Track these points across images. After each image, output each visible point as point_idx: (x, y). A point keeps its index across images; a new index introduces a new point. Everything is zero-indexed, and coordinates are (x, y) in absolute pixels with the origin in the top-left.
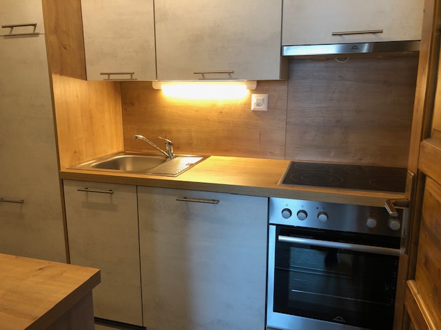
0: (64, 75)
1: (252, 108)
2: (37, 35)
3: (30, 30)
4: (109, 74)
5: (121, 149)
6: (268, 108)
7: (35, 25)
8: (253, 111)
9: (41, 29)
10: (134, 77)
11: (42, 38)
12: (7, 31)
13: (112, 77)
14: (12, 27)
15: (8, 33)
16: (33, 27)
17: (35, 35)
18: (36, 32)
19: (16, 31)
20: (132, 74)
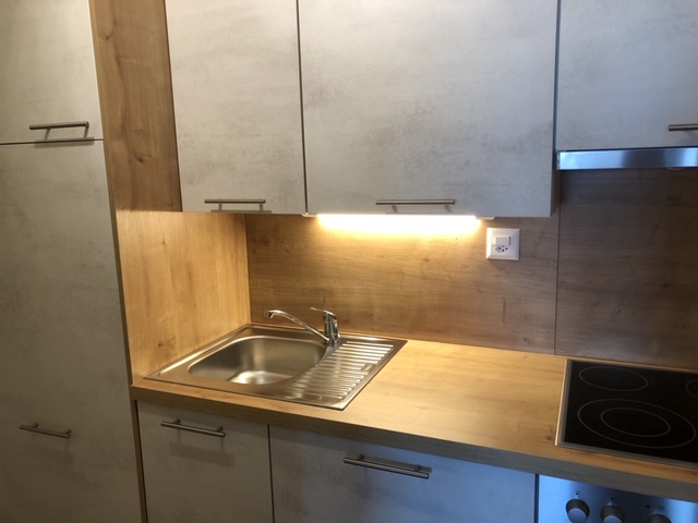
0: (139, 209)
1: (488, 254)
2: (90, 141)
3: (79, 133)
4: (220, 202)
5: (246, 320)
6: (520, 255)
7: (86, 125)
8: (489, 259)
9: (97, 131)
10: (266, 207)
11: (99, 147)
12: (40, 135)
13: (226, 207)
14: (49, 128)
15: (41, 138)
16: (84, 128)
17: (88, 141)
18: (90, 136)
19: (55, 135)
20: (262, 203)
